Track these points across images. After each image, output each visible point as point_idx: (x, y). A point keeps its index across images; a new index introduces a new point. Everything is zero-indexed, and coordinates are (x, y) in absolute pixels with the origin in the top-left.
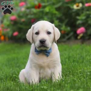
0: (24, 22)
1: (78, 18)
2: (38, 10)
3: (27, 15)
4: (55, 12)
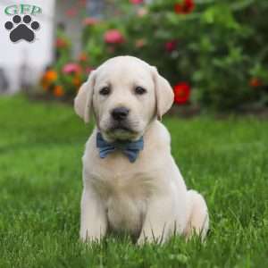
3: (155, 28)
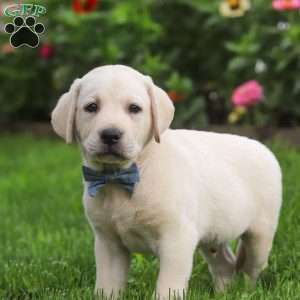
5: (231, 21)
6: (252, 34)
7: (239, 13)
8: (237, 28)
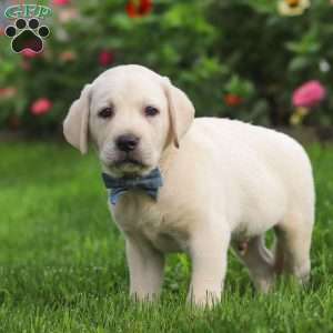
0: (69, 63)
1: (292, 46)
2: (139, 20)
4: (202, 26)
5: (292, 20)
6: (313, 32)
7: (298, 11)
8: (297, 28)
